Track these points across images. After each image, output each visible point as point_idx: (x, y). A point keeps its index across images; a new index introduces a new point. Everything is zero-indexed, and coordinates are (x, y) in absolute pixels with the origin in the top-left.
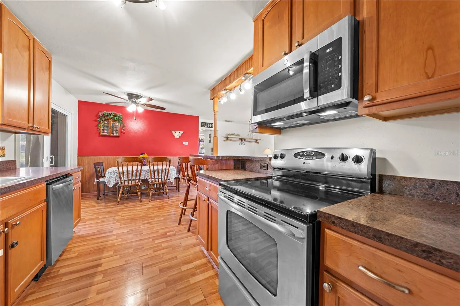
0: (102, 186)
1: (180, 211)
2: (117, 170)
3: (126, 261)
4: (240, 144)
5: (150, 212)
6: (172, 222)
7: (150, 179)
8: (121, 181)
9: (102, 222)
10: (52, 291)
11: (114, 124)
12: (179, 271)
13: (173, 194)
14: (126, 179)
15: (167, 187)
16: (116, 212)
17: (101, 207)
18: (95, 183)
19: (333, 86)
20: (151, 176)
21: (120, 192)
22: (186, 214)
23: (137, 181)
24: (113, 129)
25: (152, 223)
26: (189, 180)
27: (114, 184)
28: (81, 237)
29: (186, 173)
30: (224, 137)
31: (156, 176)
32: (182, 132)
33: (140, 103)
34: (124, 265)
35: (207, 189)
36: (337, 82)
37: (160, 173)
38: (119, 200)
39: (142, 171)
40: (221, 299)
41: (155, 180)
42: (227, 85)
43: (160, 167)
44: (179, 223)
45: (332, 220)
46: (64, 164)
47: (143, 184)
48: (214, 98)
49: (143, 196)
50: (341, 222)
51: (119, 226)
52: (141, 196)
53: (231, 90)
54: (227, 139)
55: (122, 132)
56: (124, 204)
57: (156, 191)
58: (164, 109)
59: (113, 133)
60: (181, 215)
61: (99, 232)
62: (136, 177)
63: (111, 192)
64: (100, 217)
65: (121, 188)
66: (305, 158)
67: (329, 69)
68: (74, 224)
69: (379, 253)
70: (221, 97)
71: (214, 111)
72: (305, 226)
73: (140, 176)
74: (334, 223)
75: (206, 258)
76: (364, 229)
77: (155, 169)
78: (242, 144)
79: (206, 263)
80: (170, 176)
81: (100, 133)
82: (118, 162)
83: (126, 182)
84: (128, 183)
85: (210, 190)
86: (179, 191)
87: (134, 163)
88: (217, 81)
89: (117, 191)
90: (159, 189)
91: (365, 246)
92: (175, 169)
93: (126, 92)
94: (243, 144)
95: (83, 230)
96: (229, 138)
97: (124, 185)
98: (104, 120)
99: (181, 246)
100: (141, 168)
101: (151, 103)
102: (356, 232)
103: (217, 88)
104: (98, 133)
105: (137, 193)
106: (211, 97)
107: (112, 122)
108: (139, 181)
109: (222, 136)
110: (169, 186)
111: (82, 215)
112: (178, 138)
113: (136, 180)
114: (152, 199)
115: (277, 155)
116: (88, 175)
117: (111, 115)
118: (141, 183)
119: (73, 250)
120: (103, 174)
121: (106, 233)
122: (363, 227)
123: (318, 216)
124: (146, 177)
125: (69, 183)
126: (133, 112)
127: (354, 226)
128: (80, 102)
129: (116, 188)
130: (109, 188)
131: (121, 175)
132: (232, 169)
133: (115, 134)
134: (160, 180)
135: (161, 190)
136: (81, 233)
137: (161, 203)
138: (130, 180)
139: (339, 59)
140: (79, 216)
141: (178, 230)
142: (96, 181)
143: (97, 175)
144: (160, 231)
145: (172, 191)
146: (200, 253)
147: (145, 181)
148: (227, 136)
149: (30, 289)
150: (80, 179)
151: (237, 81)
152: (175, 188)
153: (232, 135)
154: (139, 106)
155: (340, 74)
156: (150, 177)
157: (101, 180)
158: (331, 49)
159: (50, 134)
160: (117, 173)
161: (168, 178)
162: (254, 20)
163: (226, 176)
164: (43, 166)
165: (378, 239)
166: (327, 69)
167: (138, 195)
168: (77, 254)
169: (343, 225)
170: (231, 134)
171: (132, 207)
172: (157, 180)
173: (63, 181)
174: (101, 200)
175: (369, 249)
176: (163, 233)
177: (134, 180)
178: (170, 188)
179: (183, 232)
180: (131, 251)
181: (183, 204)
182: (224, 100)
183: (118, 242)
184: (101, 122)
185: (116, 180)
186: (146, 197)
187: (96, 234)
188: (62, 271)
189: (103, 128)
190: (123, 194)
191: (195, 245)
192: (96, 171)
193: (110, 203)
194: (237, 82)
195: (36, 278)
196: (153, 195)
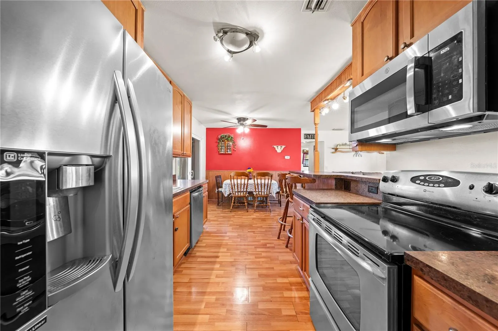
0: (220, 195)
1: (280, 226)
2: (230, 182)
3: (235, 259)
4: (354, 156)
5: (255, 222)
6: (273, 235)
7: (254, 192)
8: (233, 192)
9: (220, 224)
10: (193, 266)
11: (229, 144)
12: (274, 281)
13: (276, 208)
14: (236, 190)
15: (270, 200)
16: (230, 217)
17: (220, 212)
18: (216, 192)
19: (450, 97)
20: (256, 189)
21: (233, 201)
22: (285, 229)
23: (245, 193)
24: (227, 147)
25: (255, 232)
26: (287, 197)
27: (228, 194)
28: (207, 232)
29: (285, 190)
30: (332, 148)
31: (260, 190)
32: (283, 147)
33: (246, 124)
34: (233, 262)
35: (301, 209)
36: (456, 92)
37: (263, 187)
38: (231, 208)
39: (248, 185)
40: (312, 322)
41: (259, 193)
42: (328, 94)
43: (263, 181)
44: (279, 238)
45: (421, 267)
46: (198, 178)
47: (249, 196)
48: (314, 110)
49: (249, 206)
50: (430, 272)
51: (231, 229)
52: (248, 206)
53: (333, 99)
54: (336, 151)
55: (234, 150)
56: (235, 211)
57: (260, 204)
58: (266, 126)
59: (228, 151)
60: (280, 230)
61: (218, 232)
62: (244, 189)
63: (227, 200)
64: (219, 220)
65: (233, 197)
66: (427, 184)
67: (444, 76)
68: (204, 222)
69: (477, 319)
70: (322, 108)
71: (315, 124)
72: (386, 266)
73: (247, 189)
74: (422, 270)
75: (301, 278)
76: (457, 286)
77: (258, 183)
78: (357, 156)
79: (301, 283)
80: (272, 191)
81: (219, 151)
82: (231, 176)
83: (237, 193)
84: (238, 194)
85: (303, 210)
86: (281, 206)
87: (242, 177)
88: (317, 92)
89: (230, 200)
90: (262, 202)
91: (460, 307)
92: (277, 184)
93: (236, 117)
94: (359, 156)
95: (209, 227)
96: (339, 150)
97: (235, 195)
98: (221, 141)
99: (278, 259)
100: (248, 181)
101: (255, 123)
102: (447, 287)
103: (318, 99)
104: (218, 152)
105: (245, 204)
106: (311, 109)
107: (227, 143)
108: (246, 193)
109: (330, 148)
110: (272, 199)
111: (208, 216)
112: (280, 153)
113: (243, 192)
114: (257, 210)
115: (388, 177)
116: (211, 185)
117: (226, 136)
118: (247, 195)
119: (204, 241)
120: (221, 184)
121: (222, 233)
122: (456, 283)
123: (404, 259)
124: (252, 190)
125: (201, 192)
126: (241, 133)
127: (445, 280)
128: (207, 129)
129: (229, 197)
130: (225, 197)
131: (233, 187)
132: (333, 189)
133: (229, 152)
134: (263, 193)
135: (264, 203)
136: (207, 230)
137: (264, 216)
138: (239, 192)
139: (460, 61)
140: (207, 217)
141: (278, 244)
142: (217, 190)
143: (217, 185)
144: (262, 241)
145: (274, 205)
146: (296, 271)
147: (251, 193)
148: (336, 148)
149: (182, 260)
150: (207, 189)
151: (339, 88)
152: (277, 202)
153: (343, 145)
154: (246, 127)
155: (460, 81)
156: (254, 190)
157: (220, 189)
158: (447, 49)
159: (191, 157)
160: (230, 185)
161: (270, 192)
162: (352, 25)
163: (320, 197)
164: (188, 179)
165: (474, 302)
166: (441, 75)
167: (245, 205)
168: (205, 245)
169: (433, 275)
170: (341, 144)
171: (240, 216)
172: (260, 193)
173: (198, 190)
174: (220, 206)
175: (466, 312)
176: (264, 244)
177: (242, 192)
178: (271, 202)
179: (282, 247)
180: (238, 252)
181: (282, 220)
182: (325, 111)
183: (230, 242)
184: (220, 143)
185: (229, 190)
186: (252, 207)
187: (216, 232)
188: (198, 254)
189: (221, 148)
190: (234, 203)
191: (291, 262)
192: (217, 183)
193: (226, 209)
194: (341, 89)
195: (185, 254)
196: (257, 207)
